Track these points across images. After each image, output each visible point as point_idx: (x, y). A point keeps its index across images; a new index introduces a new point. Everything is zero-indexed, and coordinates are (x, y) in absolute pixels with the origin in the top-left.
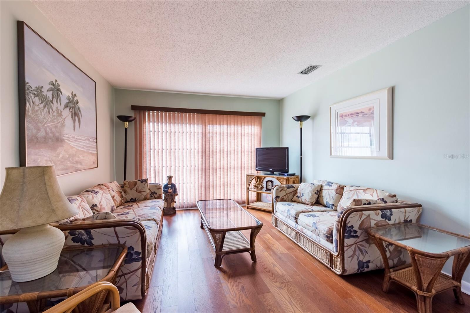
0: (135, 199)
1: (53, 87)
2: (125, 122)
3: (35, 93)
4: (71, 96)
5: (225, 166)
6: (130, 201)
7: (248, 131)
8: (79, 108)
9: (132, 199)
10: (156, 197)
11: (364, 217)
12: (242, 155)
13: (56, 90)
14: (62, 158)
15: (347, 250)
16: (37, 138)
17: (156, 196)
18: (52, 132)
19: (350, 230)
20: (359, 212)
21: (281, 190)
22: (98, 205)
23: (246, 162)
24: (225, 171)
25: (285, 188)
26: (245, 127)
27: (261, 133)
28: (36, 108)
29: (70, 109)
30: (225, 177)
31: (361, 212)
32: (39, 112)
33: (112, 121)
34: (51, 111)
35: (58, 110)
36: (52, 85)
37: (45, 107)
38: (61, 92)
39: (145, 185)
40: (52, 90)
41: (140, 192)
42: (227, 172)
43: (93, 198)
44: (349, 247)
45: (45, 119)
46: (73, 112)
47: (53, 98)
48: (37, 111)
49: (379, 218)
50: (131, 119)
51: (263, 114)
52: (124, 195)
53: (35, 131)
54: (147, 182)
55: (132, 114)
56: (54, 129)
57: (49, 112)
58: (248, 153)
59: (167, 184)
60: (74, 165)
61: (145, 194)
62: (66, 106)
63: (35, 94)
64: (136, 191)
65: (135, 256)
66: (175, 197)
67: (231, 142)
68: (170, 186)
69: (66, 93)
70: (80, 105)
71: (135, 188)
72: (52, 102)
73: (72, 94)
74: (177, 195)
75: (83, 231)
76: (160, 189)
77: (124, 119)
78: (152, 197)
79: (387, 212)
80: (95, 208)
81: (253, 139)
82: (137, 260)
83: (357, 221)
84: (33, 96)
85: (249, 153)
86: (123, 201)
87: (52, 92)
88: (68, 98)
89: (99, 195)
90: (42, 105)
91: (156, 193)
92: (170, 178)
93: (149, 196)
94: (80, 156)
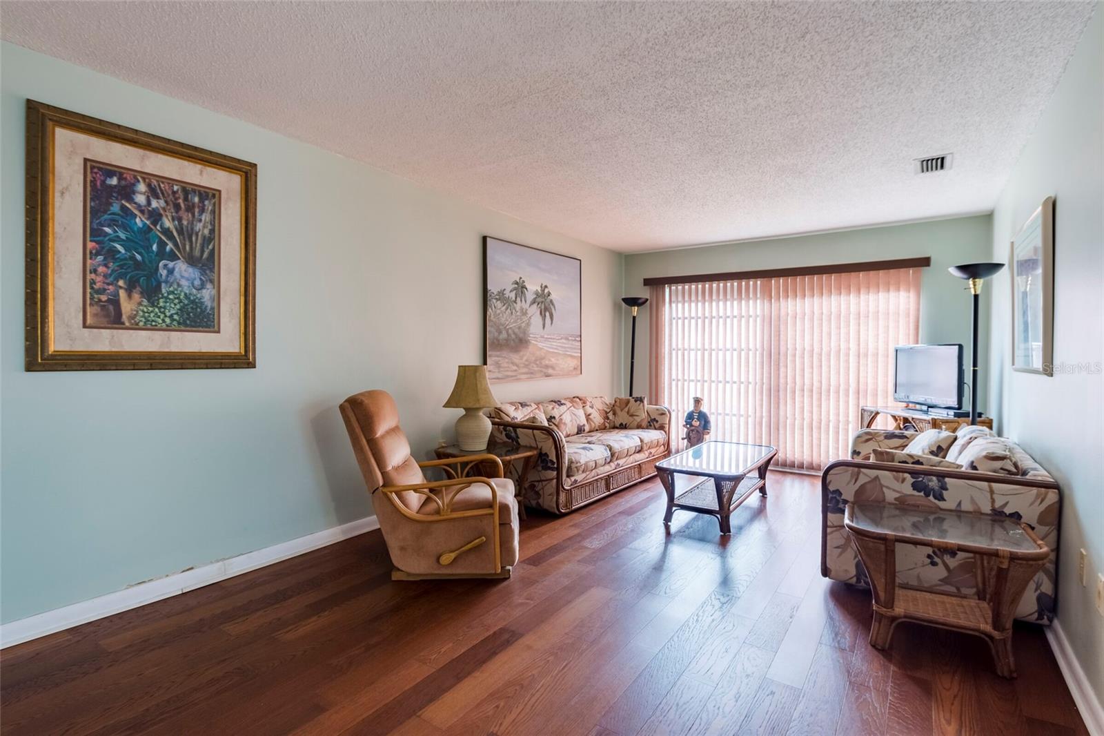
0: (626, 424)
1: (516, 286)
2: (633, 308)
3: (497, 297)
4: (539, 289)
5: (816, 384)
6: (618, 426)
7: (878, 306)
8: (551, 301)
9: (621, 424)
10: (657, 427)
11: (862, 480)
12: (859, 363)
13: (520, 288)
14: (527, 360)
15: (832, 532)
16: (498, 341)
17: (657, 425)
18: (514, 333)
19: (835, 497)
20: (851, 468)
21: (868, 440)
22: (557, 418)
23: (870, 381)
24: (815, 396)
25: (880, 435)
26: (868, 298)
27: (918, 310)
28: (498, 311)
29: (538, 304)
30: (815, 409)
31: (856, 469)
32: (501, 315)
33: (616, 307)
34: (514, 311)
35: (522, 309)
36: (516, 284)
37: (507, 309)
38: (526, 289)
39: (639, 405)
40: (515, 289)
41: (632, 416)
42: (820, 399)
43: (553, 408)
44: (835, 529)
45: (507, 320)
46: (543, 307)
47: (516, 298)
48: (499, 314)
49: (907, 489)
50: (640, 301)
51: (925, 262)
52: (611, 416)
53: (496, 334)
54: (643, 402)
55: (644, 293)
56: (516, 330)
57: (512, 313)
58: (877, 358)
59: (693, 412)
60: (544, 370)
61: (638, 419)
62: (533, 302)
63: (497, 299)
64: (628, 413)
65: (549, 464)
66: (705, 436)
67: (830, 334)
68: (696, 415)
69: (532, 287)
70: (553, 297)
71: (626, 409)
72: (515, 302)
73: (541, 287)
74: (709, 433)
75: (511, 429)
76: (663, 416)
77: (632, 302)
78: (650, 425)
79: (930, 480)
80: (553, 420)
81: (891, 325)
82: (552, 469)
83: (848, 483)
84: (495, 301)
85: (881, 359)
86: (607, 425)
87: (515, 292)
88: (537, 293)
89: (563, 408)
90: (504, 307)
91: (657, 421)
92: (698, 401)
93: (644, 424)
94: (553, 360)
